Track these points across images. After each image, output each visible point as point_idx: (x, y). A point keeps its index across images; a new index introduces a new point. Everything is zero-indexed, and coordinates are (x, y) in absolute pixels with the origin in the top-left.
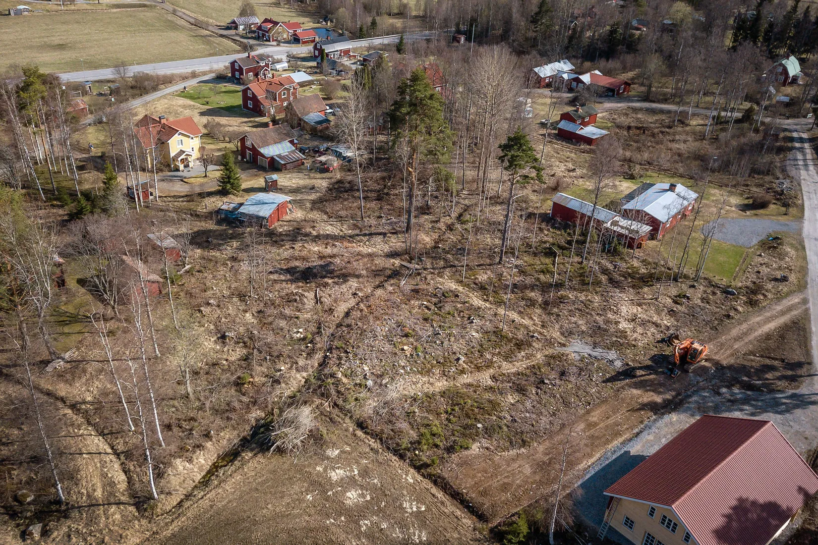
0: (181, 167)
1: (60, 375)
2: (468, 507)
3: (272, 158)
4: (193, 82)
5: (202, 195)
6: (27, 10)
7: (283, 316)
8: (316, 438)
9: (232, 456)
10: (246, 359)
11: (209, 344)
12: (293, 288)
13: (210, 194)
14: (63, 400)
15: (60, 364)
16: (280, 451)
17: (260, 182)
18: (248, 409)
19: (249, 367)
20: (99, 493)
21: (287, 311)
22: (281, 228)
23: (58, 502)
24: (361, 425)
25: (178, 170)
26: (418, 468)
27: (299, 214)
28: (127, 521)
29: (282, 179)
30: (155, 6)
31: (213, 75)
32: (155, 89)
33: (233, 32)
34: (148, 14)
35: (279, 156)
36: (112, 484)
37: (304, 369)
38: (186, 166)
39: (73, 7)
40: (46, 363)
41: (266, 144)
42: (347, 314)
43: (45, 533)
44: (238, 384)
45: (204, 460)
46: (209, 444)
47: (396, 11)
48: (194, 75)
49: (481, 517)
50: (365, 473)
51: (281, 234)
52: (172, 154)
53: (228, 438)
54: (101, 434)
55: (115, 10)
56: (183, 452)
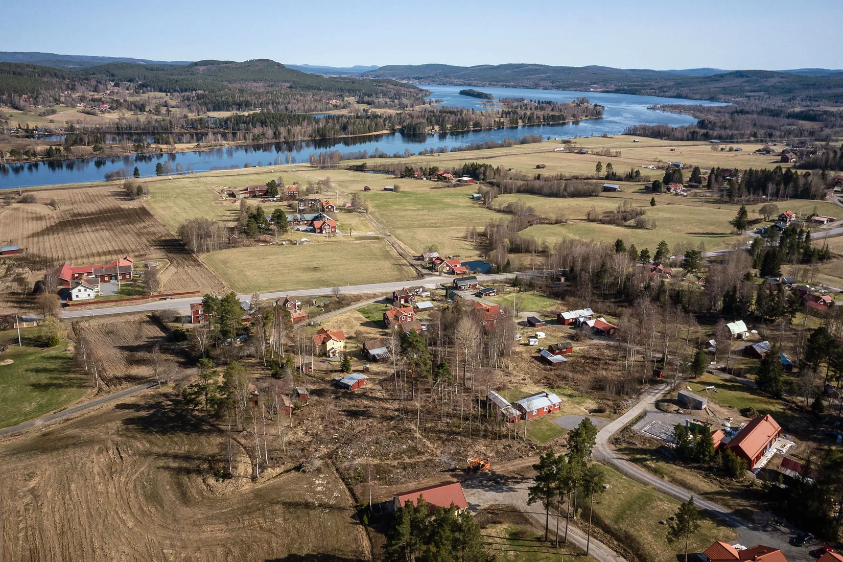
0: (331, 355)
1: (244, 437)
2: (354, 497)
3: (374, 355)
4: (371, 301)
5: (332, 371)
6: (306, 241)
7: (334, 429)
8: (319, 470)
9: (287, 471)
10: (310, 442)
11: (301, 434)
12: (344, 418)
13: (336, 371)
14: (242, 445)
15: (245, 433)
16: (304, 472)
17: (361, 368)
18: (301, 458)
19: (310, 445)
20: (242, 474)
21: (337, 427)
22: (357, 391)
23: (230, 474)
24: (337, 470)
25: (329, 357)
26: (346, 485)
27: (369, 385)
28: (247, 482)
29: (374, 367)
30: (384, 238)
31: (384, 297)
32: (348, 305)
33: (419, 262)
34: (376, 245)
35: (378, 355)
36: (247, 472)
37: (329, 448)
38: (334, 355)
39: (333, 239)
40: (241, 432)
41: (373, 348)
42: (360, 432)
43: (223, 481)
44: (303, 450)
45: (278, 470)
46: (282, 466)
47: (540, 249)
48: (375, 296)
49: (357, 501)
50: (328, 483)
51: (356, 394)
52: (328, 349)
53: (290, 465)
54: (250, 458)
55: (358, 242)
56: (273, 467)
